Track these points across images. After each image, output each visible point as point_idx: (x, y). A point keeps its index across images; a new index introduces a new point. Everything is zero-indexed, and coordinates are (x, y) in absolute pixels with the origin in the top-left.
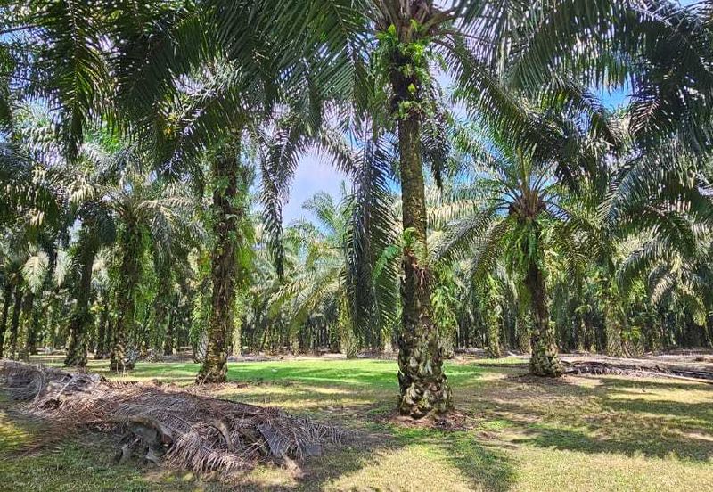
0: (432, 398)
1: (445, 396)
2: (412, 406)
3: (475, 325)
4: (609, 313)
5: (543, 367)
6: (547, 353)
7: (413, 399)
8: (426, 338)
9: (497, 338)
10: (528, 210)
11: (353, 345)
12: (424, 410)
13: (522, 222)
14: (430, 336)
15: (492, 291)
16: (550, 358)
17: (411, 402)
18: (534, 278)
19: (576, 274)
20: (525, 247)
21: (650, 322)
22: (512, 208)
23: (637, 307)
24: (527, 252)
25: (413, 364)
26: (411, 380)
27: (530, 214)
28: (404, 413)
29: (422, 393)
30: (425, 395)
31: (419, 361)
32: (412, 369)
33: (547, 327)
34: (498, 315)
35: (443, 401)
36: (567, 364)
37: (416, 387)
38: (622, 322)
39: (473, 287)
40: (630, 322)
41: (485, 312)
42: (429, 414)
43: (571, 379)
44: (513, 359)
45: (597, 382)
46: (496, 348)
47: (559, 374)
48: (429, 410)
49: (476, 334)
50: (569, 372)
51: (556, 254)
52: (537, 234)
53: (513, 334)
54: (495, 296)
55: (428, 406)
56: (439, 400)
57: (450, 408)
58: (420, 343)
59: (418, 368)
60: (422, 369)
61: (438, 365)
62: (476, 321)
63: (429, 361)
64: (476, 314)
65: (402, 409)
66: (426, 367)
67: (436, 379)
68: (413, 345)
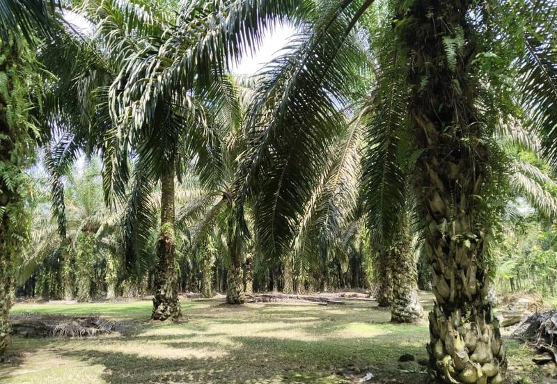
1: (178, 309)
2: (161, 314)
3: (192, 272)
5: (234, 298)
7: (162, 311)
8: (171, 279)
9: (210, 283)
11: (85, 291)
12: (167, 316)
14: (173, 279)
15: (209, 245)
16: (238, 293)
17: (161, 313)
22: (224, 196)
25: (162, 293)
26: (161, 302)
28: (155, 319)
29: (166, 308)
30: (168, 308)
31: (165, 291)
32: (162, 296)
33: (238, 273)
34: (212, 264)
35: (177, 311)
37: (164, 305)
41: (202, 262)
42: (169, 318)
43: (249, 305)
45: (262, 306)
46: (208, 291)
47: (243, 302)
48: (170, 316)
49: (193, 280)
50: (251, 302)
54: (211, 248)
55: (169, 314)
56: (174, 310)
57: (180, 314)
58: (167, 282)
59: (165, 295)
60: (167, 295)
61: (175, 293)
62: (194, 269)
63: (171, 292)
64: (194, 263)
65: (155, 317)
66: (169, 295)
67: (174, 301)
68: (163, 283)
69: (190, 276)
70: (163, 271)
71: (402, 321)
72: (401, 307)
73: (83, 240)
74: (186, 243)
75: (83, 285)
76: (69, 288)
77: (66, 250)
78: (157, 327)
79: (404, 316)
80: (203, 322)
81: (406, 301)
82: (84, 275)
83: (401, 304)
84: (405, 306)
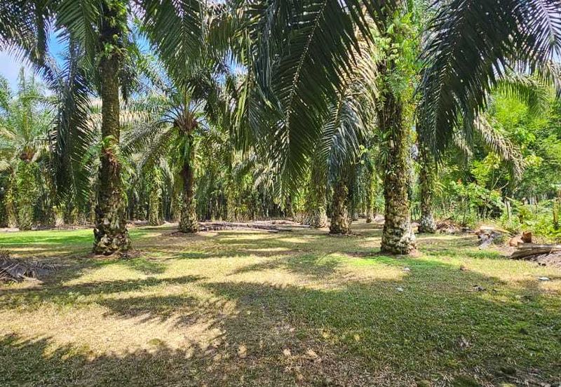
0: (119, 243)
1: (127, 241)
2: (105, 248)
3: (139, 203)
4: (230, 196)
5: (186, 227)
6: (190, 219)
7: (105, 244)
8: (116, 206)
9: (157, 212)
10: (185, 126)
12: (113, 250)
13: (181, 134)
14: (119, 206)
15: (156, 178)
16: (191, 221)
17: (104, 246)
18: (186, 172)
19: (211, 171)
20: (182, 151)
21: (254, 202)
22: (176, 124)
23: (247, 193)
24: (183, 154)
25: (106, 222)
26: (104, 233)
27: (187, 130)
28: (98, 253)
29: (112, 240)
30: (114, 240)
31: (110, 221)
32: (105, 225)
33: (191, 203)
34: (159, 196)
35: (126, 244)
36: (202, 226)
37: (108, 237)
38: (237, 202)
39: (143, 174)
40: (242, 201)
41: (149, 193)
42: (116, 252)
43: (202, 233)
44: (167, 224)
45: (216, 234)
46: (156, 219)
47: (196, 230)
48: (116, 249)
49: (141, 209)
50: (202, 230)
51: (201, 157)
52: (191, 143)
53: (168, 210)
54: (159, 182)
55: (115, 247)
56: (124, 243)
57: (129, 247)
58: (111, 210)
59: (109, 225)
60: (112, 226)
61: (123, 223)
62: (140, 199)
63: (117, 221)
64: (141, 195)
65: (97, 251)
66: (115, 224)
67: (122, 232)
68: (106, 211)
69: (137, 206)
70: (106, 196)
71: (398, 253)
72: (397, 238)
73: (23, 168)
74: (133, 176)
75: (26, 213)
76: (13, 216)
77: (8, 179)
78: (99, 266)
79: (400, 248)
80: (160, 257)
81: (402, 230)
82: (26, 203)
83: (397, 234)
84: (400, 236)
